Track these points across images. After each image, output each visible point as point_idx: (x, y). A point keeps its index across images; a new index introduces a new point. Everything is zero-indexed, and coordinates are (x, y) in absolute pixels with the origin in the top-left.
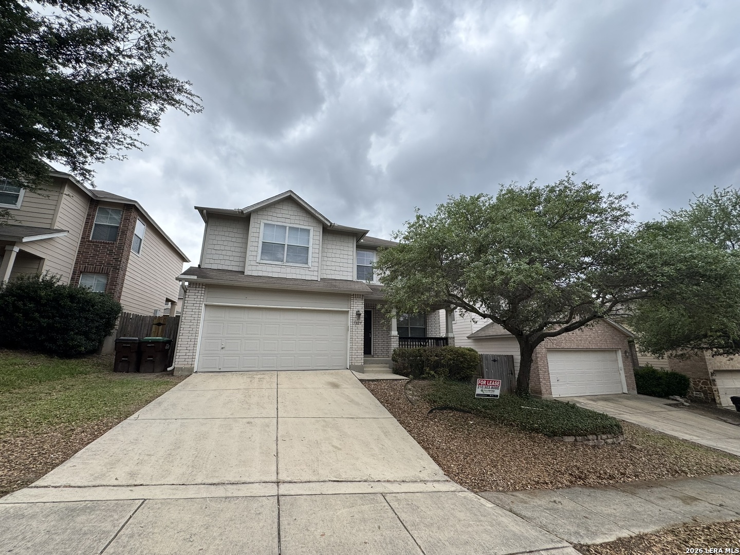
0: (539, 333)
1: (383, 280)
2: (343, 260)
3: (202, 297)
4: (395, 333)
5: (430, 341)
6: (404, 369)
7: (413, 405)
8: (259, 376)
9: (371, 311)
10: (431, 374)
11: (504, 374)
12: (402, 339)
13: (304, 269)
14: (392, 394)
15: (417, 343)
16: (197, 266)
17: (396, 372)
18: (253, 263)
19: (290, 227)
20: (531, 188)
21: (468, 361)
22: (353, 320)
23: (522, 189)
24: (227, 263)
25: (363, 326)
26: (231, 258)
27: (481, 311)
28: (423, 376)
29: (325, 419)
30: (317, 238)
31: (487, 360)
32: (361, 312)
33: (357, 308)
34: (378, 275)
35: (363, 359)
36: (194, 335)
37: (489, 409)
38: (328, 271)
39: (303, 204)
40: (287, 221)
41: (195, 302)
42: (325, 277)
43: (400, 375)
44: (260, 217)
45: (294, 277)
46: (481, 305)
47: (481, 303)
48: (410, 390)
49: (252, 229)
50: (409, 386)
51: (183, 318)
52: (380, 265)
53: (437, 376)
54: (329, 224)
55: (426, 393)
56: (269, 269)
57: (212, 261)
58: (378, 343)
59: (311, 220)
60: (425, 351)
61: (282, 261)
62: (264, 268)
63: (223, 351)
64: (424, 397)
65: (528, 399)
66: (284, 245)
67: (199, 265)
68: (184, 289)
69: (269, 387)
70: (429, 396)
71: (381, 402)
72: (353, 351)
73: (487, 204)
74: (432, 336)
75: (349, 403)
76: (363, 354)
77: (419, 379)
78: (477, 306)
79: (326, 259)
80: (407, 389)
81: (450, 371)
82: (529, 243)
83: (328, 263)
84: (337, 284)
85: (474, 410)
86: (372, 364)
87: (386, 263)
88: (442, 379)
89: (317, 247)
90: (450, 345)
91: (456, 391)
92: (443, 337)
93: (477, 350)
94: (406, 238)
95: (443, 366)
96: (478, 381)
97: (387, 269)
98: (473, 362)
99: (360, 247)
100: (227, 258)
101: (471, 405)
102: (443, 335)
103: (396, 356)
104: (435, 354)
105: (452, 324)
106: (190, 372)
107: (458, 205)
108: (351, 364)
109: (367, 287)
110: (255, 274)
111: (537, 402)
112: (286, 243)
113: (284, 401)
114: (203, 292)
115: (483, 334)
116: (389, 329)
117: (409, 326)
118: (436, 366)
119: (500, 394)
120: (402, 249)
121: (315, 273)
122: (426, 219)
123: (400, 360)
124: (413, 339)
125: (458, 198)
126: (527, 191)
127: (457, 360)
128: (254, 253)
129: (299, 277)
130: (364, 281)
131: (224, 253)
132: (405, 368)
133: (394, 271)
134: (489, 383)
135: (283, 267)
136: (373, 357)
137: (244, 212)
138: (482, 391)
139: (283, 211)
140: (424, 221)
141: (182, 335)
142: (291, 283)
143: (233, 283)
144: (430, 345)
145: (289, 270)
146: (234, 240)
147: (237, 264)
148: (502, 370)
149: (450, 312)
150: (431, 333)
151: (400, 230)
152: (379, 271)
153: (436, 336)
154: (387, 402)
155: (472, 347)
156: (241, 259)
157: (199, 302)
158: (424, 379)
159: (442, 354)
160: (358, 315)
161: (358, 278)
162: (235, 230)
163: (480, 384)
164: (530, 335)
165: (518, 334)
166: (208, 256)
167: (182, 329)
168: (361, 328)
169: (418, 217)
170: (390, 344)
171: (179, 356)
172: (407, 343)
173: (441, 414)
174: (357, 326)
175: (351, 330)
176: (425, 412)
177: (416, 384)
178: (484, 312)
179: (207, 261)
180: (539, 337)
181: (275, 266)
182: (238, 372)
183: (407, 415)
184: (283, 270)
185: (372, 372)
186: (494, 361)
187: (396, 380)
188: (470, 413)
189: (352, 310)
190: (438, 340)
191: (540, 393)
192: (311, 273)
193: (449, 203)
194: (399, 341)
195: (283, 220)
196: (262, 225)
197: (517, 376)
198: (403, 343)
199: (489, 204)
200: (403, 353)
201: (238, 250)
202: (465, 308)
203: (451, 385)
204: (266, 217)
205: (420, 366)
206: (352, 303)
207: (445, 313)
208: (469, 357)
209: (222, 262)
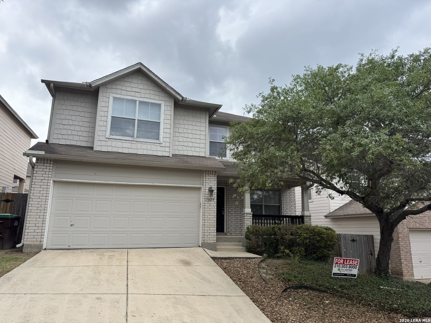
0: (400, 211)
1: (236, 155)
2: (195, 136)
3: (50, 173)
4: (248, 210)
5: (285, 220)
6: (258, 248)
7: (267, 283)
8: (109, 254)
9: (224, 188)
10: (286, 253)
11: (363, 254)
12: (255, 216)
13: (156, 144)
14: (245, 272)
15: (271, 221)
16: (45, 142)
17: (249, 250)
18: (103, 138)
19: (141, 102)
20: (393, 57)
21: (325, 240)
22: (205, 196)
23: (383, 58)
24: (77, 138)
25: (216, 203)
26: (80, 133)
27: (338, 186)
28: (278, 255)
29: (176, 296)
30: (169, 113)
31: (346, 239)
32: (213, 189)
33: (209, 184)
34: (231, 150)
35: (215, 236)
36: (42, 211)
37: (346, 289)
38: (180, 148)
39: (154, 77)
40: (137, 94)
41: (43, 178)
42: (177, 153)
43: (254, 253)
44: (109, 90)
45: (145, 153)
46: (339, 181)
47: (338, 179)
48: (263, 268)
49: (100, 103)
50: (263, 265)
51: (31, 194)
52: (233, 140)
53: (292, 255)
54: (181, 99)
55: (281, 271)
56: (119, 144)
57: (60, 137)
58: (231, 220)
59: (162, 94)
60: (280, 229)
61: (133, 136)
62: (114, 143)
63: (72, 228)
64: (278, 276)
65: (388, 279)
66: (135, 119)
67: (47, 141)
68: (32, 166)
69: (119, 264)
70: (283, 275)
71: (234, 281)
72: (205, 229)
73: (346, 75)
74: (287, 214)
75: (201, 280)
76: (215, 231)
77: (274, 258)
78: (334, 182)
79: (177, 134)
80: (260, 268)
81: (306, 250)
82: (390, 114)
83: (181, 139)
84: (189, 160)
85: (330, 289)
86: (225, 241)
87: (239, 138)
88: (297, 258)
89: (169, 122)
90: (306, 224)
91: (312, 270)
92: (299, 215)
93: (335, 229)
94: (259, 112)
95: (299, 245)
96: (335, 260)
97: (240, 144)
98: (331, 241)
99: (212, 123)
100: (76, 133)
101: (327, 284)
102: (299, 213)
103: (250, 234)
104: (290, 233)
105: (308, 203)
106: (38, 249)
107: (315, 75)
108: (203, 241)
109: (220, 163)
110: (104, 149)
111: (397, 283)
112: (137, 118)
113: (134, 278)
114: (51, 168)
115: (341, 213)
116: (242, 206)
117: (263, 204)
118: (291, 245)
119: (358, 274)
120: (256, 123)
121: (167, 149)
122: (281, 91)
123: (253, 238)
124: (267, 217)
125: (315, 68)
126: (389, 60)
127: (313, 239)
128: (103, 128)
129: (150, 153)
130: (217, 158)
131: (72, 128)
132: (258, 246)
133: (248, 146)
134: (346, 262)
135: (133, 142)
136: (226, 235)
137: (93, 86)
138: (339, 270)
139: (132, 85)
140: (278, 93)
141: (31, 212)
142: (142, 158)
143: (81, 159)
144: (285, 223)
145: (139, 145)
146: (82, 114)
147: (86, 139)
148: (361, 250)
149: (305, 190)
150: (287, 211)
151: (254, 104)
152: (232, 146)
153: (292, 215)
154: (240, 280)
155: (329, 226)
156: (90, 135)
157: (47, 178)
158: (278, 258)
159: (297, 233)
160: (211, 191)
161: (211, 154)
162: (83, 105)
163: (337, 263)
164: (390, 213)
165: (378, 212)
166: (56, 131)
167: (30, 205)
168: (213, 205)
169: (273, 89)
170: (243, 222)
171: (28, 232)
172: (261, 221)
173: (295, 293)
174: (210, 202)
175: (204, 207)
176: (279, 290)
177: (270, 263)
178: (342, 188)
179: (55, 136)
180: (400, 214)
181: (125, 141)
182: (87, 250)
183: (260, 293)
184: (134, 146)
185: (225, 250)
186: (353, 241)
187: (250, 258)
188: (326, 292)
189: (204, 186)
190: (293, 218)
191: (401, 274)
192: (163, 149)
193: (305, 75)
194: (253, 219)
195: (133, 94)
196: (111, 99)
197: (376, 256)
198: (257, 221)
199: (349, 75)
200: (256, 231)
201: (86, 124)
202: (321, 184)
203: (306, 265)
204: (115, 91)
205: (274, 245)
206: (204, 179)
207: (301, 191)
208: (326, 236)
209: (71, 137)
